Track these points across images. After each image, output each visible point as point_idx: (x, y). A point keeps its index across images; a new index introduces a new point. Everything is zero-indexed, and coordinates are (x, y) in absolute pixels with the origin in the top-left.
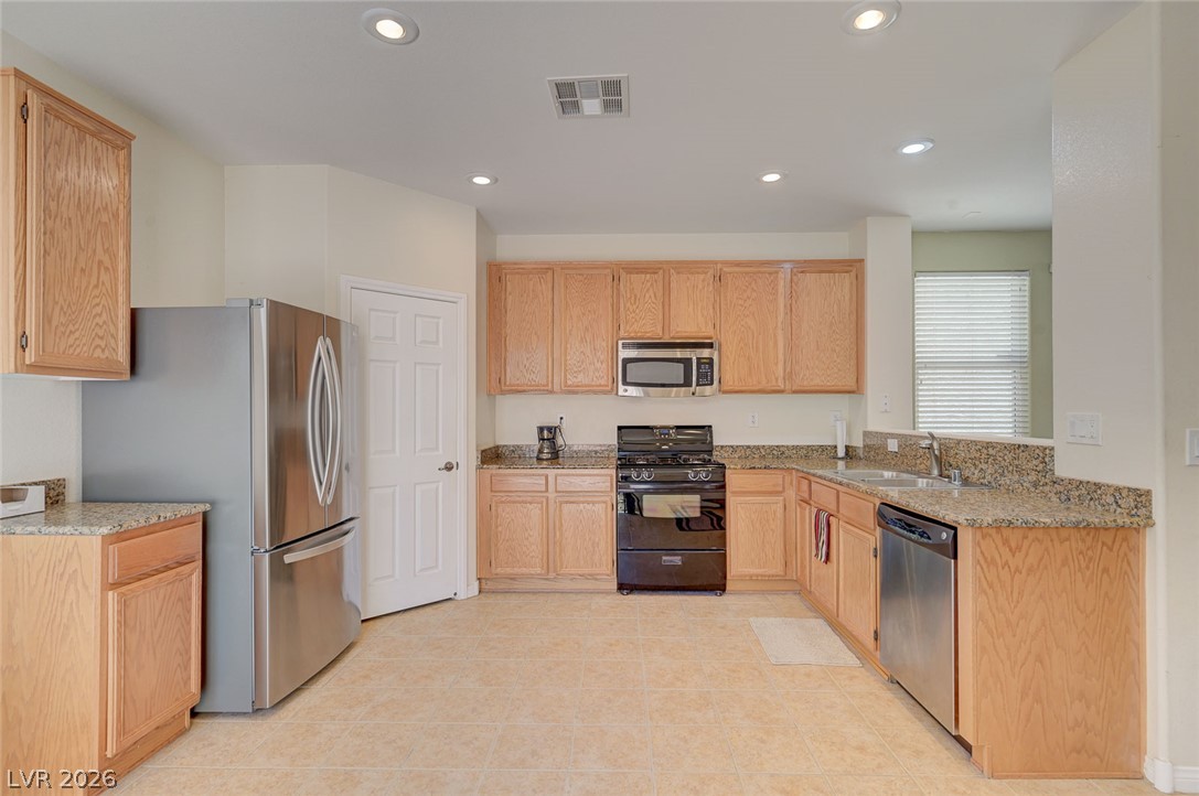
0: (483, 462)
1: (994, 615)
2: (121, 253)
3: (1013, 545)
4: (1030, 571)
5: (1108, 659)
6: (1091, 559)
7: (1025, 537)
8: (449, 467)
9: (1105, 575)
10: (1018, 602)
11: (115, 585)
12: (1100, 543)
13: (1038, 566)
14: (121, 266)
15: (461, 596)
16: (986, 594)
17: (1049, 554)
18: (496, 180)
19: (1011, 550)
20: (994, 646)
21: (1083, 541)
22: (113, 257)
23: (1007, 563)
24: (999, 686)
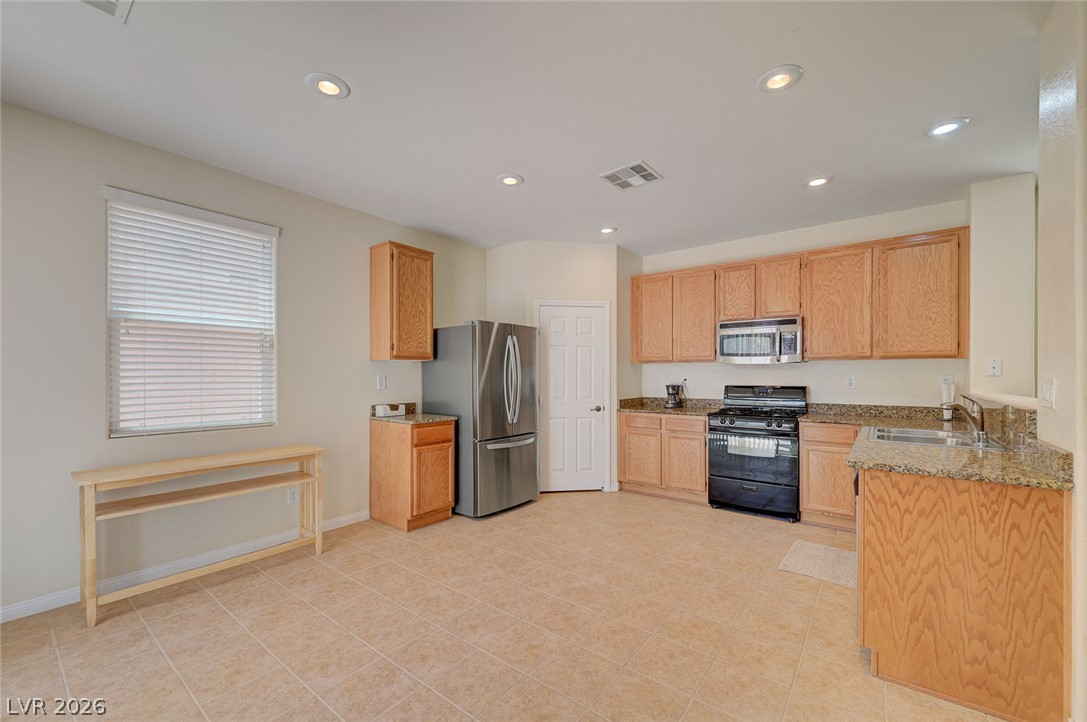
0: (621, 407)
1: (882, 545)
2: (429, 306)
3: (904, 489)
4: (921, 513)
5: (1018, 611)
6: (995, 513)
7: (916, 484)
8: (598, 409)
9: (1015, 531)
10: (908, 538)
11: (417, 446)
12: (1008, 501)
13: (931, 511)
14: (429, 311)
15: (606, 490)
16: (873, 524)
17: (943, 501)
18: (616, 229)
19: (901, 493)
20: (883, 572)
21: (986, 495)
22: (425, 308)
23: (896, 503)
24: (886, 604)
